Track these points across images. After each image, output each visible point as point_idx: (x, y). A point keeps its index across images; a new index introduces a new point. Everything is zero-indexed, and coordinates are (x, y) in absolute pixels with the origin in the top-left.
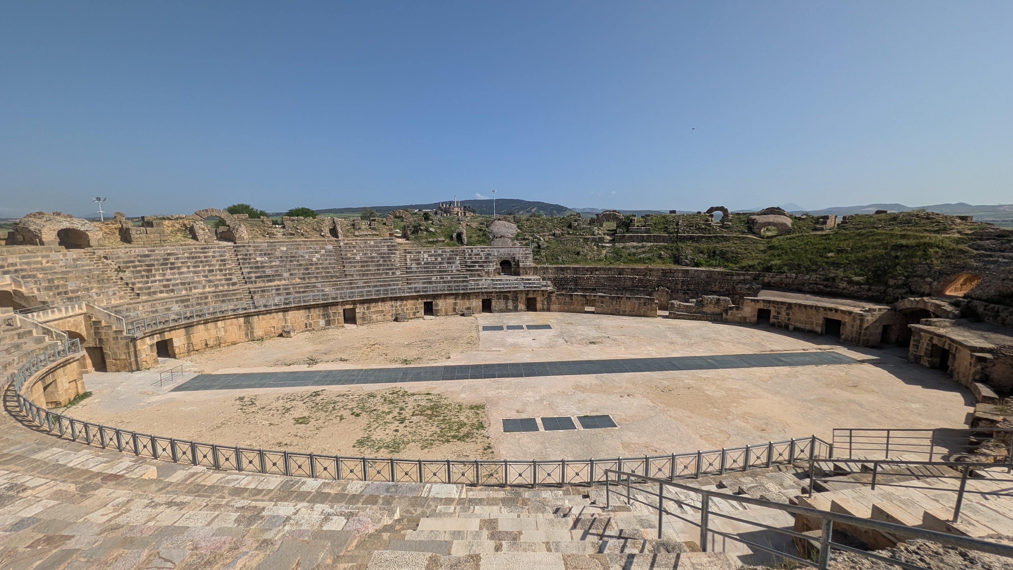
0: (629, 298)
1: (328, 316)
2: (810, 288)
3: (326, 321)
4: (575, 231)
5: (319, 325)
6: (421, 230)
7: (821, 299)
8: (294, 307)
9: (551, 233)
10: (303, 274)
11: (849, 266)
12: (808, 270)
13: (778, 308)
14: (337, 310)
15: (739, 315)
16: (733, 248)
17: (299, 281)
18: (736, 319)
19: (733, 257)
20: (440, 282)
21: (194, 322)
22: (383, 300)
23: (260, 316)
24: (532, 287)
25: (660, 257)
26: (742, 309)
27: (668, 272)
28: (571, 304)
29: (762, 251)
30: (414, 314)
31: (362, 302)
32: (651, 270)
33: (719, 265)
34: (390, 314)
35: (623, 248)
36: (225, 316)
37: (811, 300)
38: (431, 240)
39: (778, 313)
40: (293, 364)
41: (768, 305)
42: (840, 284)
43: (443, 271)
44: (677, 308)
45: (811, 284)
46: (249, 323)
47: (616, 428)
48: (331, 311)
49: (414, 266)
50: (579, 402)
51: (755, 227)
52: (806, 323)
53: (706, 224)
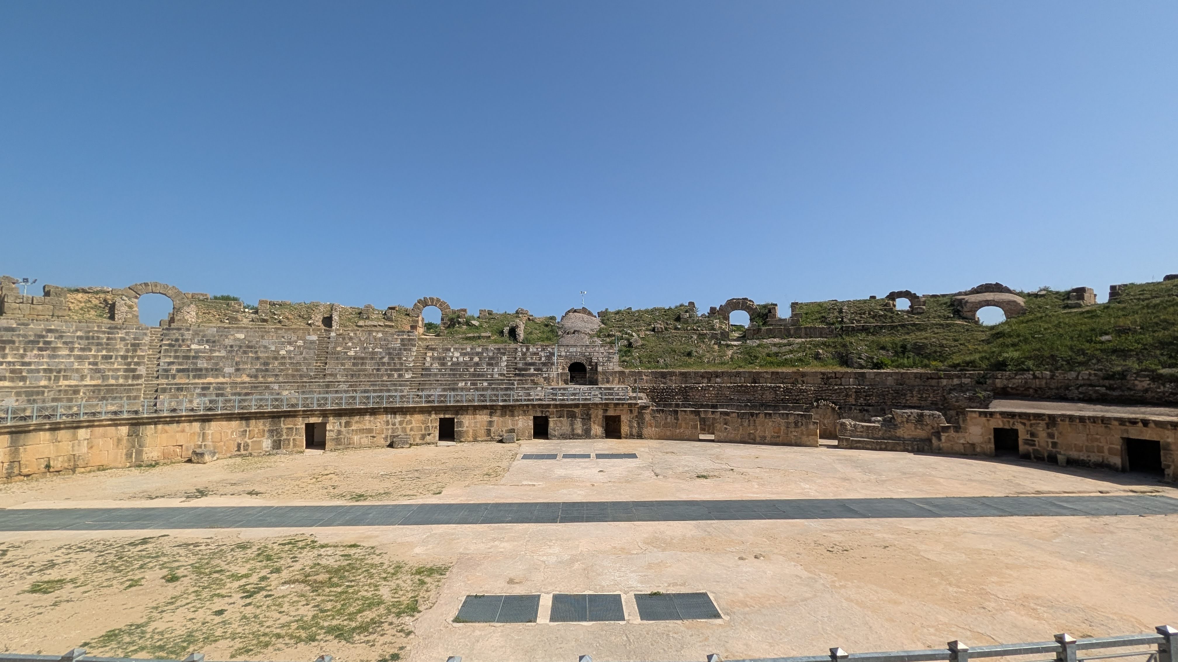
0: (770, 414)
1: (278, 433)
2: (1081, 393)
3: (275, 441)
4: (686, 326)
5: (261, 448)
6: (459, 323)
7: (1107, 408)
8: (221, 415)
9: (650, 327)
10: (257, 370)
11: (1145, 352)
12: (1071, 364)
13: (1031, 425)
14: (295, 425)
15: (961, 440)
16: (934, 340)
17: (247, 379)
18: (956, 448)
19: (935, 352)
20: (470, 389)
21: (29, 425)
22: (373, 412)
23: (160, 427)
24: (613, 399)
25: (817, 357)
26: (965, 429)
27: (831, 377)
28: (676, 426)
29: (983, 341)
30: (423, 437)
31: (339, 413)
32: (803, 375)
33: (914, 365)
34: (383, 436)
35: (759, 346)
36: (94, 421)
37: (1089, 410)
38: (471, 335)
39: (1032, 435)
40: (163, 497)
41: (1011, 421)
42: (1136, 382)
43: (479, 375)
44: (852, 431)
45: (1081, 386)
46: (137, 435)
47: (718, 621)
48: (284, 425)
49: (436, 365)
50: (650, 566)
51: (965, 309)
52: (1089, 450)
53: (885, 310)
